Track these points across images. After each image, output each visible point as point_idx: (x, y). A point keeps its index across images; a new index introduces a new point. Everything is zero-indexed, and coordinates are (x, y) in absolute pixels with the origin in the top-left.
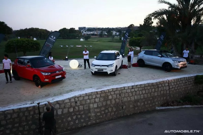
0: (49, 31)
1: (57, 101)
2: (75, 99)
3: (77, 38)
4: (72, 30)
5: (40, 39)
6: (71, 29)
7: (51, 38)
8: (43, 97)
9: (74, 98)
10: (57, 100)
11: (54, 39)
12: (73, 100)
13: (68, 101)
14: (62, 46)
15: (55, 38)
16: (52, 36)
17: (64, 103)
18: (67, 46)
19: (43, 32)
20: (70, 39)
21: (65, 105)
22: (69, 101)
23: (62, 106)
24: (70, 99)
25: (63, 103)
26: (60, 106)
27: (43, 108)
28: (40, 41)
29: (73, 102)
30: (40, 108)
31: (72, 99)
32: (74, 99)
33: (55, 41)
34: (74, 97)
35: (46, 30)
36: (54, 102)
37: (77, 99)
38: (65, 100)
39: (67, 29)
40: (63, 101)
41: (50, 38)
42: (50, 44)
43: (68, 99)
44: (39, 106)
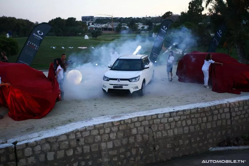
0: (32, 23)
1: (46, 139)
2: (76, 135)
3: (80, 34)
4: (71, 20)
5: (17, 36)
6: (69, 19)
7: (37, 34)
8: (22, 132)
9: (75, 132)
10: (46, 137)
11: (41, 36)
12: (73, 137)
13: (64, 138)
14: (54, 48)
16: (38, 32)
17: (59, 142)
18: (63, 48)
19: (23, 25)
20: (68, 36)
21: (59, 145)
22: (66, 139)
23: (55, 146)
24: (67, 135)
25: (56, 142)
26: (51, 147)
27: (23, 150)
28: (17, 39)
29: (72, 140)
30: (18, 150)
31: (71, 135)
32: (74, 134)
33: (42, 38)
34: (74, 132)
35: (28, 20)
36: (42, 139)
37: (79, 135)
38: (59, 136)
39: (63, 20)
40: (57, 138)
41: (34, 34)
42: (35, 45)
43: (65, 134)
44: (15, 148)
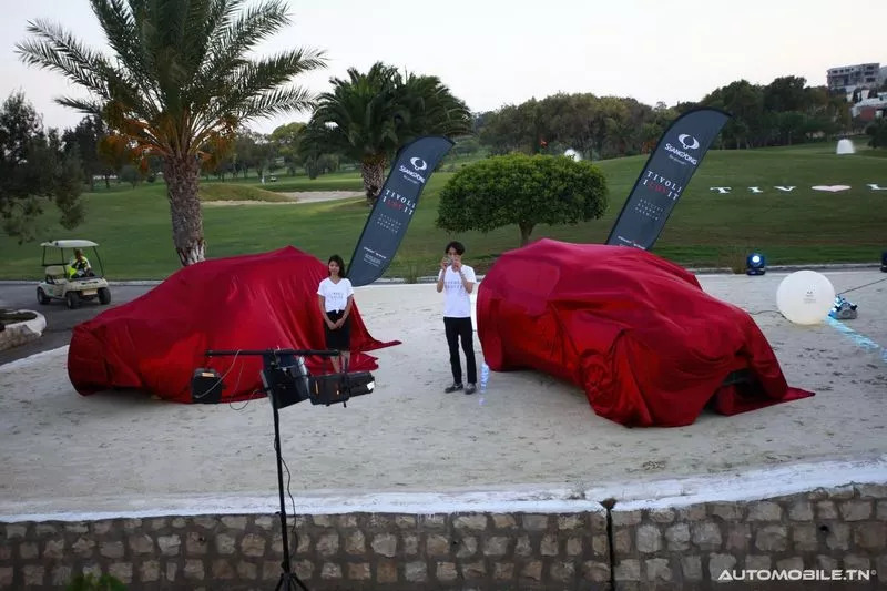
0: (648, 108)
1: (709, 506)
2: (816, 510)
5: (595, 153)
6: (778, 81)
8: (628, 470)
9: (816, 498)
10: (709, 500)
11: (689, 152)
12: (803, 513)
13: (773, 513)
14: (722, 190)
15: (696, 145)
17: (751, 524)
18: (756, 190)
19: (616, 116)
20: (771, 144)
21: (754, 534)
22: (778, 517)
23: (740, 537)
24: (785, 504)
25: (742, 521)
26: (725, 538)
27: (632, 529)
28: (598, 165)
29: (802, 523)
30: (618, 528)
31: (799, 506)
32: (809, 505)
33: (693, 161)
34: (812, 497)
35: (633, 100)
36: (694, 506)
37: (829, 512)
38: (753, 503)
39: (755, 88)
40: (745, 508)
41: (668, 147)
43: (776, 500)
44: (609, 518)
